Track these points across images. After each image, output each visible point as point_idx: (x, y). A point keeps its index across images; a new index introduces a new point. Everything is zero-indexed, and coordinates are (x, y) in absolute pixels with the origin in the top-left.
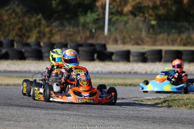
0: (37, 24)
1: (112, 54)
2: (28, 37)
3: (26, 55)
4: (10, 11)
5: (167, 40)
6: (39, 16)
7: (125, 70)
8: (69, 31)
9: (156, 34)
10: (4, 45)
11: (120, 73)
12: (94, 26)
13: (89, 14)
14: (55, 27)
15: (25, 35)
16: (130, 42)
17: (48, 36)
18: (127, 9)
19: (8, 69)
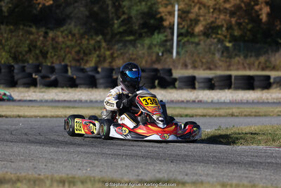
0: (97, 47)
1: (175, 80)
2: (87, 62)
3: (78, 82)
4: (66, 32)
5: (243, 64)
6: (99, 38)
7: (188, 99)
8: (133, 54)
9: (230, 57)
10: (56, 71)
11: (182, 102)
12: (162, 49)
13: (156, 35)
14: (118, 50)
15: (83, 59)
16: (202, 66)
17: (109, 60)
18: (199, 29)
19: (57, 98)
